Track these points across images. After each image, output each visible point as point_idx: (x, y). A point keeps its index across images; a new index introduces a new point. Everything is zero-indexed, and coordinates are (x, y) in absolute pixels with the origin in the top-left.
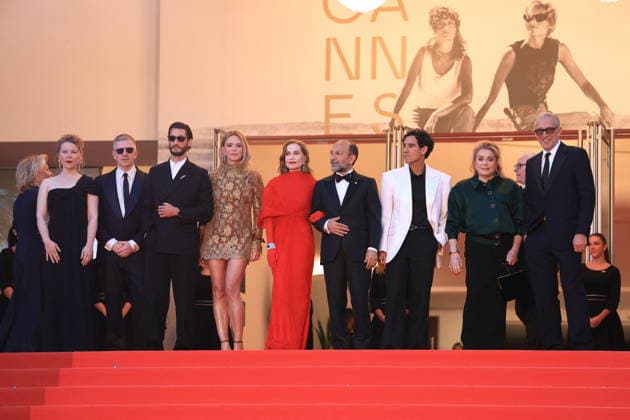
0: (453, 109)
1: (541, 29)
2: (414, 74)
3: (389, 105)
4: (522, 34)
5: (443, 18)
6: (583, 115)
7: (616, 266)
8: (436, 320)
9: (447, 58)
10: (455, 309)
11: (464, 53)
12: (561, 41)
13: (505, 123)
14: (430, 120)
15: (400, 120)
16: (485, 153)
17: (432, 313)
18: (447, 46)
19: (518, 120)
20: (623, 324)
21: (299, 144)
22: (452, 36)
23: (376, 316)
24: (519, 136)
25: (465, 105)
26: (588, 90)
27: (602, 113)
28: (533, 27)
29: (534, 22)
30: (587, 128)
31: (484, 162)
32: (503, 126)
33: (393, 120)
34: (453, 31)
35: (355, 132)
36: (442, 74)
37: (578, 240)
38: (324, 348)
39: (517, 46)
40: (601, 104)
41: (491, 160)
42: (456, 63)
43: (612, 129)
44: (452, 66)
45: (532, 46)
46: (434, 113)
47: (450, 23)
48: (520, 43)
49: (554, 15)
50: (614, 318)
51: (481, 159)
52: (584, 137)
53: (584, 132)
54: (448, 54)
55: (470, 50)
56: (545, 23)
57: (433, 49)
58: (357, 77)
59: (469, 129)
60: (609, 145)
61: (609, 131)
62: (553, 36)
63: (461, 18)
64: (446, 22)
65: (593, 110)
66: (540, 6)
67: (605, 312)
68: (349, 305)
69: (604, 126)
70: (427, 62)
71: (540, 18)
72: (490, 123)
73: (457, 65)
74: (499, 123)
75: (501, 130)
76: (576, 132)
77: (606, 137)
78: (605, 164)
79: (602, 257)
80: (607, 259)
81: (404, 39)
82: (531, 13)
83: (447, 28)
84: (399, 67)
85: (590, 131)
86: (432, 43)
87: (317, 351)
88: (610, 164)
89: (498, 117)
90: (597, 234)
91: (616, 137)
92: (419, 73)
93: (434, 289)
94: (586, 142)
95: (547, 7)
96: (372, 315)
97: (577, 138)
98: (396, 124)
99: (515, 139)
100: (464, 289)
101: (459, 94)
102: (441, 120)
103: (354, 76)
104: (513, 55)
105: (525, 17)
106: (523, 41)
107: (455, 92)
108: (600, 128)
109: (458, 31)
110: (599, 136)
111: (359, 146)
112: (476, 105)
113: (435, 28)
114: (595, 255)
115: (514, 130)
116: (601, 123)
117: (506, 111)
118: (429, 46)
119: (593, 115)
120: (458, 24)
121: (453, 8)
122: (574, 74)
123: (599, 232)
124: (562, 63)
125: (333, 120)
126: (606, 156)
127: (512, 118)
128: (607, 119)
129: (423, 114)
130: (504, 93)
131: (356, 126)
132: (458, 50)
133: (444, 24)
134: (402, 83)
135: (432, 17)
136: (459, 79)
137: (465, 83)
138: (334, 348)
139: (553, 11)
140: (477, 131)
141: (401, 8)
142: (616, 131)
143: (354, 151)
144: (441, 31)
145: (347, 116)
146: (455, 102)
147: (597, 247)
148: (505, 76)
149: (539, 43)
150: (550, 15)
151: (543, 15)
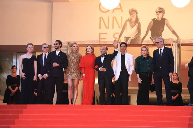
0: (135, 37)
1: (161, 15)
2: (124, 27)
3: (117, 36)
4: (155, 16)
5: (133, 12)
6: (172, 39)
7: (181, 82)
8: (130, 97)
9: (134, 23)
10: (135, 93)
11: (139, 22)
12: (166, 19)
13: (150, 41)
14: (129, 40)
15: (120, 40)
16: (144, 49)
17: (129, 95)
18: (134, 20)
19: (154, 41)
20: (183, 98)
21: (91, 47)
22: (135, 17)
23: (113, 96)
24: (154, 45)
25: (139, 36)
26: (174, 32)
27: (177, 39)
28: (158, 14)
29: (158, 13)
30: (173, 43)
31: (144, 51)
32: (149, 42)
33: (118, 40)
34: (136, 15)
35: (107, 43)
36: (132, 27)
37: (170, 74)
38: (98, 104)
39: (154, 20)
40: (177, 36)
41: (146, 51)
42: (136, 24)
43: (180, 43)
44: (135, 25)
45: (158, 20)
46: (130, 38)
47: (135, 13)
48: (154, 19)
49: (164, 11)
50: (180, 96)
51: (143, 51)
52: (172, 46)
53: (172, 44)
54: (134, 22)
55: (140, 21)
56: (162, 13)
57: (130, 20)
58: (108, 28)
59: (140, 43)
60: (179, 48)
61: (179, 44)
62: (164, 17)
63: (138, 12)
64: (134, 13)
65: (175, 38)
66: (160, 8)
67: (178, 95)
68: (106, 92)
69: (178, 43)
70: (128, 24)
71: (160, 12)
72: (146, 41)
73: (137, 25)
74: (148, 41)
75: (149, 43)
76: (170, 44)
77: (179, 46)
78: (178, 53)
79: (177, 79)
80: (178, 80)
81: (122, 17)
82: (158, 10)
83: (134, 14)
84: (120, 25)
85: (174, 44)
86: (130, 19)
87: (96, 105)
88: (179, 53)
89: (148, 39)
90: (176, 73)
91: (181, 46)
92: (126, 27)
93: (129, 88)
94: (173, 47)
95: (162, 9)
96: (112, 95)
97: (170, 46)
98: (119, 41)
99: (153, 46)
100: (138, 88)
101: (137, 33)
102: (132, 40)
103: (107, 28)
104: (153, 22)
105: (156, 12)
106: (155, 18)
107: (136, 32)
108: (177, 43)
109: (137, 15)
110: (177, 45)
111: (108, 47)
112: (142, 36)
113: (130, 14)
114: (175, 79)
115: (153, 43)
116: (177, 42)
117: (150, 38)
118: (128, 20)
119: (175, 39)
120: (137, 13)
121: (136, 9)
122: (170, 28)
123: (176, 72)
124: (166, 25)
125: (101, 40)
126: (178, 51)
127: (152, 40)
128: (179, 41)
129: (127, 39)
130: (150, 33)
131: (108, 42)
132: (137, 21)
133: (133, 13)
134: (121, 30)
135: (130, 11)
136: (137, 29)
137: (139, 30)
138: (101, 104)
139: (164, 10)
140: (142, 43)
141: (121, 9)
142: (181, 44)
143: (107, 49)
144: (132, 15)
145: (105, 39)
146: (136, 35)
147: (176, 76)
148: (150, 28)
149: (160, 19)
150: (163, 11)
151: (161, 11)
